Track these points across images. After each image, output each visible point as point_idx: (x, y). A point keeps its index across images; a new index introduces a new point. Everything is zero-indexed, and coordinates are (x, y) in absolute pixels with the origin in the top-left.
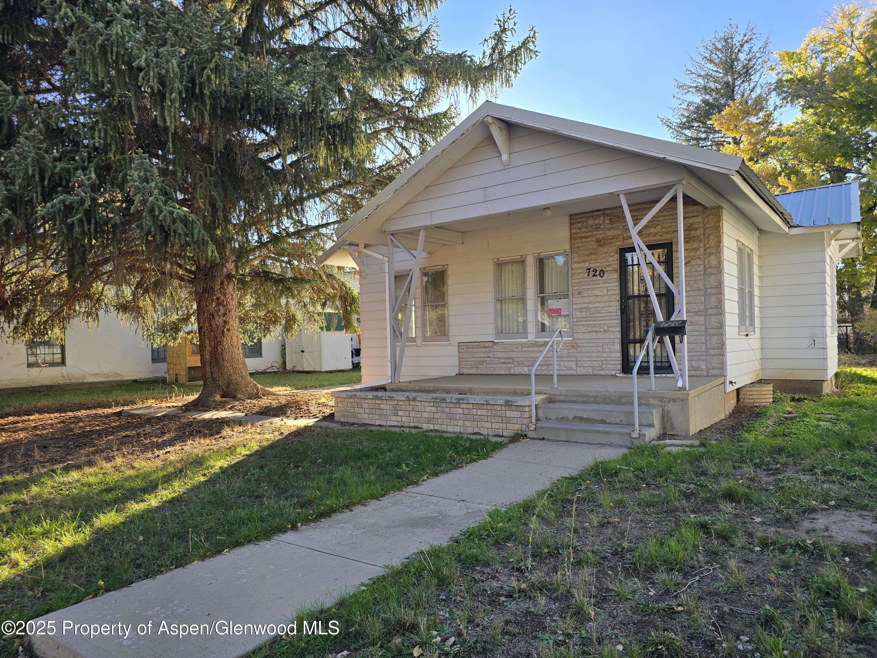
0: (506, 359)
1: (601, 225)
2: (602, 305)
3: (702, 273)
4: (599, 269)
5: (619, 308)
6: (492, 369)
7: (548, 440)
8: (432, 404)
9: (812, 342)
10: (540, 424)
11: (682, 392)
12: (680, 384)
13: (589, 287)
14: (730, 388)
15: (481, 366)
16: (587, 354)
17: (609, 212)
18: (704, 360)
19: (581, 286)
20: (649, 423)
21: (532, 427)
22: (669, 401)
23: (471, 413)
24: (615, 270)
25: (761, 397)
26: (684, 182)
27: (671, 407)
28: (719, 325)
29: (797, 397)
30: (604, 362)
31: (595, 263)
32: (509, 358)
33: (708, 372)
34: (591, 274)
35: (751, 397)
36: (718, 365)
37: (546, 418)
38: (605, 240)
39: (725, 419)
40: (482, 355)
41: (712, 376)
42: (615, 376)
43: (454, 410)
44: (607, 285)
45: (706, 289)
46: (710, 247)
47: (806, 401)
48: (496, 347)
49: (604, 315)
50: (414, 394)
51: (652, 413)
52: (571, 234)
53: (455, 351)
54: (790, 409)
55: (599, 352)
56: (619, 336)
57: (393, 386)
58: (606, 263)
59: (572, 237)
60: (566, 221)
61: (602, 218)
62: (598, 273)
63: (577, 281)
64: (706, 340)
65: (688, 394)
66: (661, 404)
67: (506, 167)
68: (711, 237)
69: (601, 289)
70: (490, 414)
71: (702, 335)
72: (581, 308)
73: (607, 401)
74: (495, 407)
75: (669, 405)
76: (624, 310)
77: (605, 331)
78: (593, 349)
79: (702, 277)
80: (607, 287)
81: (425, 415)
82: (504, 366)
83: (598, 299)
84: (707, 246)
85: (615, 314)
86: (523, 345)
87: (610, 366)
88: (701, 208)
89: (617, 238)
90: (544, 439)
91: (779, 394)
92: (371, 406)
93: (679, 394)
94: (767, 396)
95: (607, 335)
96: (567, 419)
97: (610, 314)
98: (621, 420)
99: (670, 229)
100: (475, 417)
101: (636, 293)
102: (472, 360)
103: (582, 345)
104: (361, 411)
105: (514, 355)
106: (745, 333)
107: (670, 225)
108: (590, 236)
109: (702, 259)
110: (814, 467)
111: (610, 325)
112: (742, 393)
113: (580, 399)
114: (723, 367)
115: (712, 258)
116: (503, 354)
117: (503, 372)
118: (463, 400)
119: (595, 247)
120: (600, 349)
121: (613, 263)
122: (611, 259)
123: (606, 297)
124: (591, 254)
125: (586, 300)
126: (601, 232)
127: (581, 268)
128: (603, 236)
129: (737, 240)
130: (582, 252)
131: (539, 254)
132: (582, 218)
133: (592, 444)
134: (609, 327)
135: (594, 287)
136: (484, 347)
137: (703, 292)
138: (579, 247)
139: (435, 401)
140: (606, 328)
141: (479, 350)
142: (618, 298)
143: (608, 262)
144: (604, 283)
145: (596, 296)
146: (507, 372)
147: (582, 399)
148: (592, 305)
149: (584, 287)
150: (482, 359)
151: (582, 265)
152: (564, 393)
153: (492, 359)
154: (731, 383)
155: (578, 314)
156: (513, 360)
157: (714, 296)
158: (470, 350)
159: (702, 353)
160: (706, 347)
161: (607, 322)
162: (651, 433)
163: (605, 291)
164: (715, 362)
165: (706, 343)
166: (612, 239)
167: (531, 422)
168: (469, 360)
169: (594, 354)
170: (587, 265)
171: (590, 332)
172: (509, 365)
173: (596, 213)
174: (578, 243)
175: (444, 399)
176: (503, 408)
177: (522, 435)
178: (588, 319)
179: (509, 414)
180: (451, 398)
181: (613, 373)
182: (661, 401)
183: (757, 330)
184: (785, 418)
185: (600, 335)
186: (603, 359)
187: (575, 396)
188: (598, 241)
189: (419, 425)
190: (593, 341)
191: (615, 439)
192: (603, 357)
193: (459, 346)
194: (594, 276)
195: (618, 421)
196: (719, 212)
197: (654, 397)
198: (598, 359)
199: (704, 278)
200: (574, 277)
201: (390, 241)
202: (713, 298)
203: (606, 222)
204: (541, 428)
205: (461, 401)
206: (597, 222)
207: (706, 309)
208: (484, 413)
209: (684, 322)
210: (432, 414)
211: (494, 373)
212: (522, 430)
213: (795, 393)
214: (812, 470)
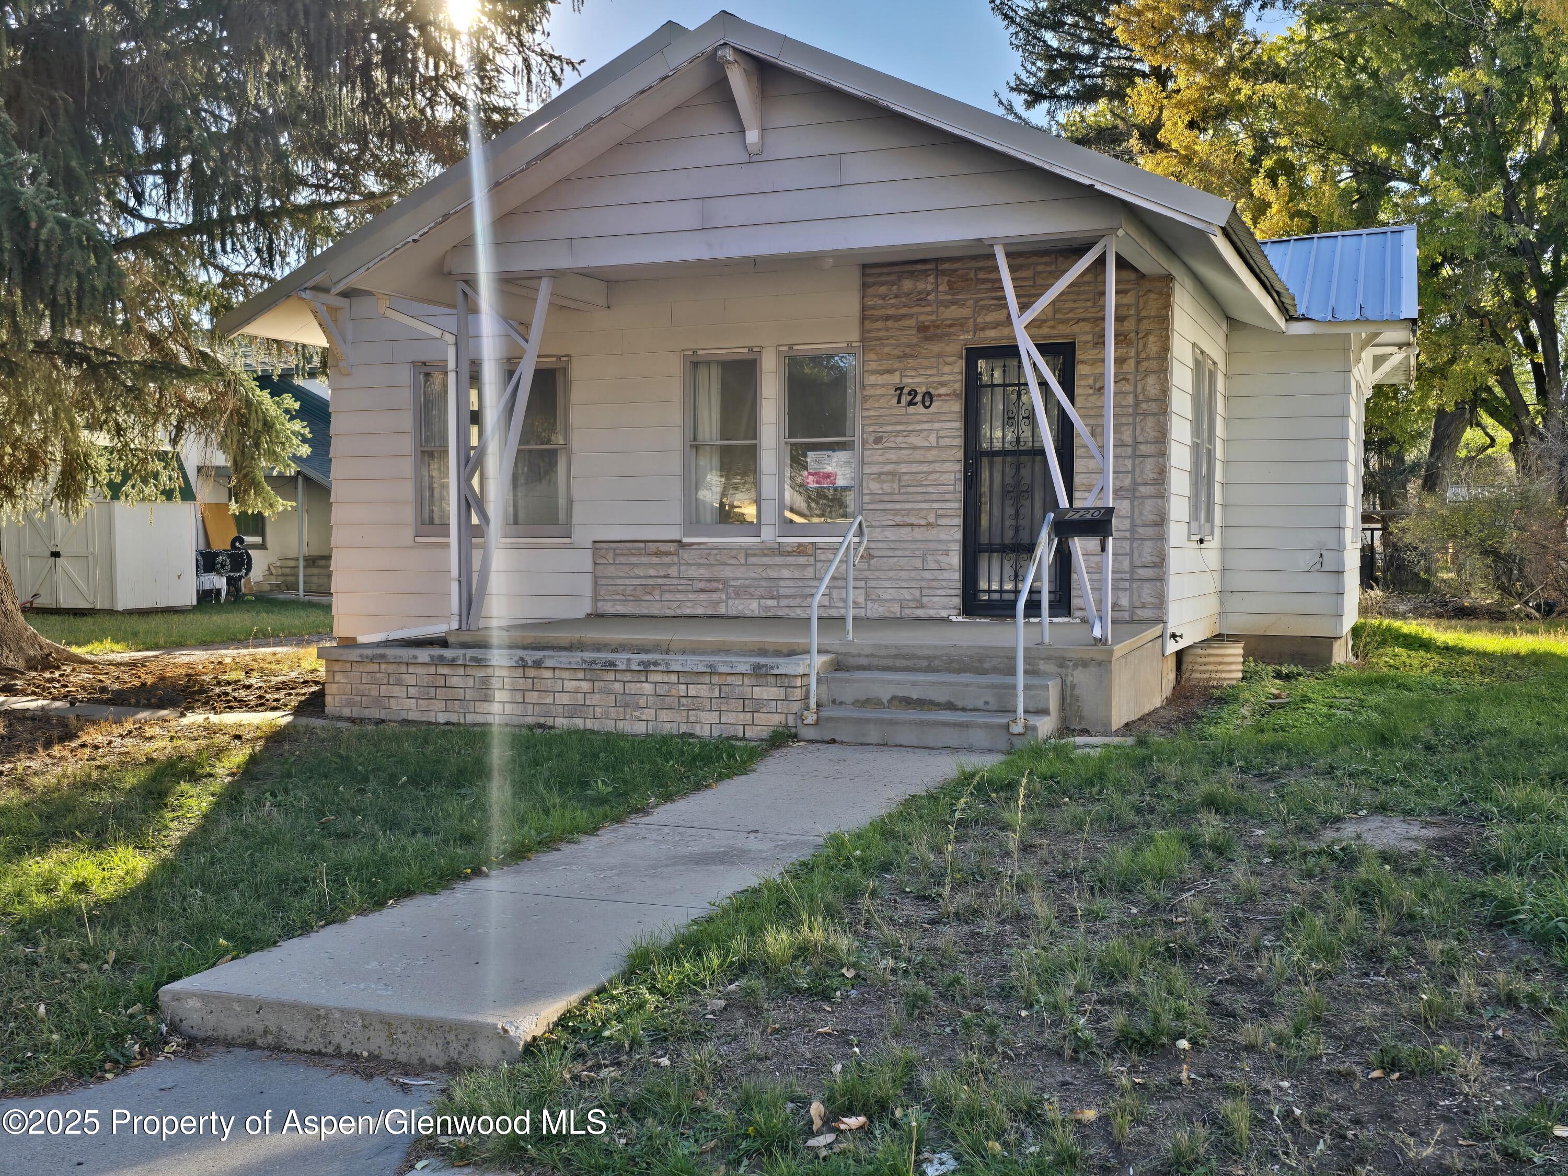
0: (710, 580)
1: (928, 293)
2: (925, 468)
3: (1131, 410)
4: (921, 390)
5: (960, 476)
6: (675, 604)
7: (842, 743)
8: (580, 675)
9: (1316, 559)
10: (825, 713)
11: (1100, 647)
12: (1097, 632)
13: (899, 428)
14: (1172, 647)
15: (648, 597)
16: (891, 574)
17: (946, 266)
18: (1126, 590)
19: (881, 425)
20: (1040, 706)
21: (811, 718)
22: (1076, 666)
23: (674, 692)
24: (955, 394)
25: (1220, 668)
26: (1121, 232)
27: (1079, 676)
28: (1158, 519)
29: (1285, 670)
30: (925, 592)
31: (913, 377)
32: (716, 580)
33: (1132, 614)
34: (905, 399)
35: (1203, 668)
36: (1153, 600)
37: (834, 702)
38: (937, 327)
39: (1162, 707)
40: (652, 572)
41: (1140, 622)
42: (947, 621)
43: (632, 688)
44: (937, 426)
45: (1136, 444)
46: (1148, 358)
47: (1301, 678)
48: (685, 554)
49: (930, 489)
50: (538, 655)
51: (1047, 687)
52: (864, 308)
53: (585, 560)
54: (1275, 692)
55: (916, 569)
56: (959, 535)
57: (466, 638)
58: (936, 379)
59: (865, 316)
60: (855, 279)
61: (931, 279)
62: (919, 398)
63: (872, 413)
64: (1132, 549)
65: (1111, 652)
66: (1059, 670)
67: (753, 158)
68: (1151, 339)
69: (924, 434)
70: (716, 694)
71: (1125, 539)
72: (880, 474)
73: (955, 665)
74: (730, 679)
75: (1075, 673)
76: (970, 482)
77: (929, 525)
78: (903, 562)
79: (1131, 419)
80: (938, 431)
81: (565, 699)
82: (703, 596)
83: (918, 455)
84: (1143, 355)
85: (952, 488)
86: (748, 551)
87: (936, 599)
88: (1133, 276)
89: (962, 325)
90: (833, 741)
91: (1252, 664)
92: (425, 680)
93: (1096, 653)
94: (1234, 667)
95: (932, 534)
96: (878, 703)
97: (940, 489)
98: (986, 703)
99: (1071, 315)
100: (684, 701)
101: (997, 445)
102: (627, 581)
103: (880, 553)
104: (397, 691)
105: (728, 572)
106: (1198, 538)
107: (1072, 305)
108: (904, 316)
109: (1132, 382)
110: (1332, 768)
111: (940, 512)
112: (1187, 659)
113: (899, 663)
114: (1160, 604)
115: (1151, 380)
116: (702, 571)
117: (700, 611)
118: (656, 664)
119: (915, 340)
120: (918, 563)
121: (951, 378)
122: (947, 369)
123: (934, 453)
124: (906, 355)
125: (892, 456)
126: (928, 309)
127: (883, 385)
128: (934, 317)
129: (1194, 344)
130: (887, 350)
131: (791, 347)
132: (889, 274)
133: (933, 748)
134: (938, 517)
135: (911, 427)
136: (658, 553)
137: (1129, 451)
138: (879, 339)
139: (589, 670)
140: (932, 519)
141: (644, 559)
142: (960, 454)
143: (942, 375)
144: (933, 421)
145: (914, 448)
146: (710, 612)
147: (904, 663)
148: (903, 468)
149: (889, 428)
150: (651, 582)
151: (886, 378)
152: (867, 651)
153: (676, 581)
154: (1174, 636)
155: (874, 486)
156: (724, 584)
157: (1151, 460)
158: (622, 559)
159: (1123, 576)
160: (1132, 563)
161: (936, 505)
162: (1046, 726)
163: (933, 439)
164: (1147, 593)
165: (1131, 554)
166: (951, 326)
167: (808, 709)
168: (619, 581)
169: (904, 575)
170: (895, 379)
171: (898, 525)
172: (715, 596)
173: (920, 267)
174: (878, 330)
175: (613, 664)
176: (747, 681)
177: (789, 736)
178: (896, 497)
179: (761, 692)
180: (629, 660)
181: (944, 613)
182: (1061, 666)
183: (1217, 531)
184: (1270, 705)
185: (918, 534)
186: (924, 584)
187: (889, 657)
188: (922, 328)
189: (550, 722)
190: (905, 545)
191: (979, 737)
192: (923, 579)
193: (594, 549)
194: (911, 403)
195: (980, 704)
196: (1168, 286)
197: (1048, 658)
198: (913, 584)
199: (1134, 419)
200: (867, 405)
201: (460, 297)
202: (1150, 464)
203: (941, 288)
204: (830, 719)
205: (652, 668)
206: (921, 286)
207: (1135, 484)
208: (704, 691)
209: (1110, 511)
210: (580, 696)
211: (679, 612)
212: (786, 726)
213: (1281, 664)
214: (1330, 771)
